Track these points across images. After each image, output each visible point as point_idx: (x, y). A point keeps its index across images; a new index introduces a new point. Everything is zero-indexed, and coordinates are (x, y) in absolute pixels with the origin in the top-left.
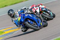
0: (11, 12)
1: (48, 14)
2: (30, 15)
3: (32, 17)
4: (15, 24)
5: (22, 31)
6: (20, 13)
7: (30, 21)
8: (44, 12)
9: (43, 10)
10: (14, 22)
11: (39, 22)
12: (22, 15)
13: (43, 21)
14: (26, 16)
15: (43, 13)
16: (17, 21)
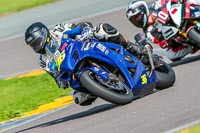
0: (37, 34)
2: (99, 45)
3: (107, 52)
4: (52, 75)
7: (97, 69)
9: (197, 15)
10: (48, 70)
11: (133, 73)
12: (71, 45)
13: (153, 68)
14: (86, 49)
15: (196, 29)
16: (53, 67)
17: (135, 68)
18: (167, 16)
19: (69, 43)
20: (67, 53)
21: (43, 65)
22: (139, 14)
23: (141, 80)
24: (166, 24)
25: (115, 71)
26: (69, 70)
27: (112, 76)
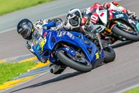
0: (25, 27)
1: (129, 28)
2: (68, 33)
3: (73, 38)
5: (52, 71)
6: (46, 28)
7: (67, 49)
8: (119, 23)
9: (117, 17)
11: (90, 52)
12: (50, 33)
13: (102, 48)
14: (60, 36)
15: (117, 26)
16: (38, 48)
17: (91, 49)
18: (97, 18)
19: (48, 32)
20: (47, 38)
21: (29, 47)
22: (75, 17)
23: (95, 56)
24: (96, 24)
25: (79, 50)
26: (50, 50)
27: (77, 54)
